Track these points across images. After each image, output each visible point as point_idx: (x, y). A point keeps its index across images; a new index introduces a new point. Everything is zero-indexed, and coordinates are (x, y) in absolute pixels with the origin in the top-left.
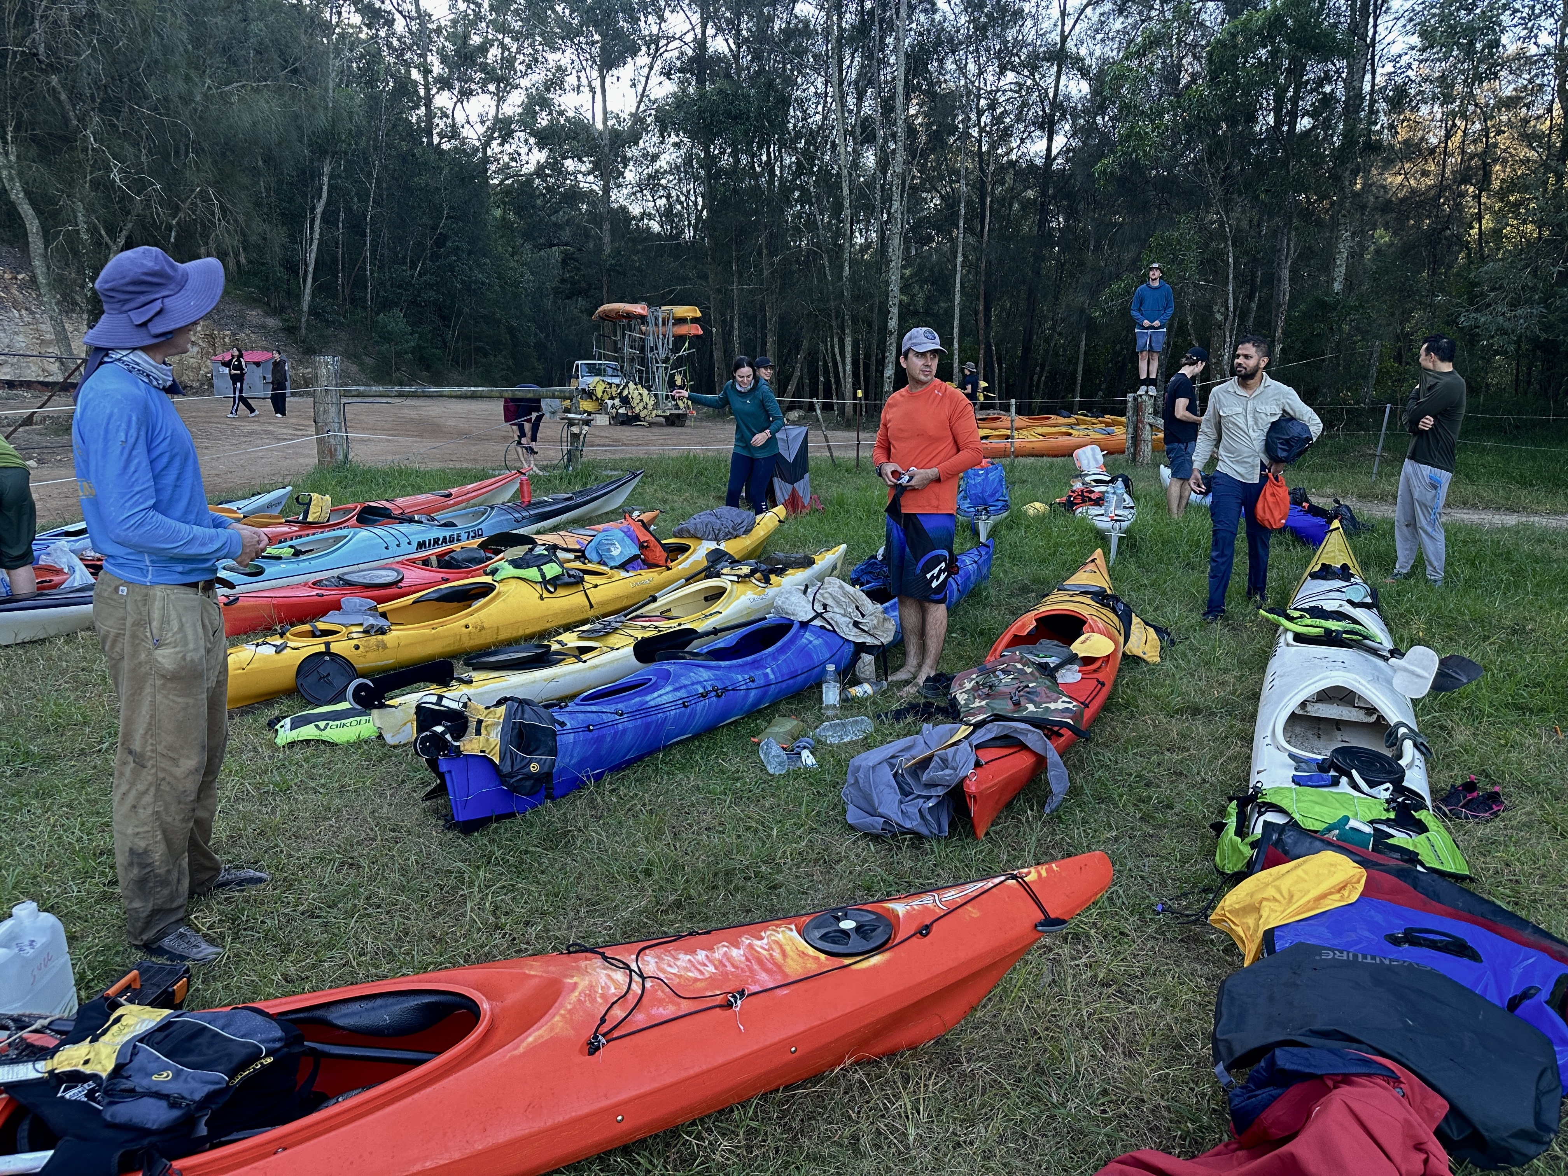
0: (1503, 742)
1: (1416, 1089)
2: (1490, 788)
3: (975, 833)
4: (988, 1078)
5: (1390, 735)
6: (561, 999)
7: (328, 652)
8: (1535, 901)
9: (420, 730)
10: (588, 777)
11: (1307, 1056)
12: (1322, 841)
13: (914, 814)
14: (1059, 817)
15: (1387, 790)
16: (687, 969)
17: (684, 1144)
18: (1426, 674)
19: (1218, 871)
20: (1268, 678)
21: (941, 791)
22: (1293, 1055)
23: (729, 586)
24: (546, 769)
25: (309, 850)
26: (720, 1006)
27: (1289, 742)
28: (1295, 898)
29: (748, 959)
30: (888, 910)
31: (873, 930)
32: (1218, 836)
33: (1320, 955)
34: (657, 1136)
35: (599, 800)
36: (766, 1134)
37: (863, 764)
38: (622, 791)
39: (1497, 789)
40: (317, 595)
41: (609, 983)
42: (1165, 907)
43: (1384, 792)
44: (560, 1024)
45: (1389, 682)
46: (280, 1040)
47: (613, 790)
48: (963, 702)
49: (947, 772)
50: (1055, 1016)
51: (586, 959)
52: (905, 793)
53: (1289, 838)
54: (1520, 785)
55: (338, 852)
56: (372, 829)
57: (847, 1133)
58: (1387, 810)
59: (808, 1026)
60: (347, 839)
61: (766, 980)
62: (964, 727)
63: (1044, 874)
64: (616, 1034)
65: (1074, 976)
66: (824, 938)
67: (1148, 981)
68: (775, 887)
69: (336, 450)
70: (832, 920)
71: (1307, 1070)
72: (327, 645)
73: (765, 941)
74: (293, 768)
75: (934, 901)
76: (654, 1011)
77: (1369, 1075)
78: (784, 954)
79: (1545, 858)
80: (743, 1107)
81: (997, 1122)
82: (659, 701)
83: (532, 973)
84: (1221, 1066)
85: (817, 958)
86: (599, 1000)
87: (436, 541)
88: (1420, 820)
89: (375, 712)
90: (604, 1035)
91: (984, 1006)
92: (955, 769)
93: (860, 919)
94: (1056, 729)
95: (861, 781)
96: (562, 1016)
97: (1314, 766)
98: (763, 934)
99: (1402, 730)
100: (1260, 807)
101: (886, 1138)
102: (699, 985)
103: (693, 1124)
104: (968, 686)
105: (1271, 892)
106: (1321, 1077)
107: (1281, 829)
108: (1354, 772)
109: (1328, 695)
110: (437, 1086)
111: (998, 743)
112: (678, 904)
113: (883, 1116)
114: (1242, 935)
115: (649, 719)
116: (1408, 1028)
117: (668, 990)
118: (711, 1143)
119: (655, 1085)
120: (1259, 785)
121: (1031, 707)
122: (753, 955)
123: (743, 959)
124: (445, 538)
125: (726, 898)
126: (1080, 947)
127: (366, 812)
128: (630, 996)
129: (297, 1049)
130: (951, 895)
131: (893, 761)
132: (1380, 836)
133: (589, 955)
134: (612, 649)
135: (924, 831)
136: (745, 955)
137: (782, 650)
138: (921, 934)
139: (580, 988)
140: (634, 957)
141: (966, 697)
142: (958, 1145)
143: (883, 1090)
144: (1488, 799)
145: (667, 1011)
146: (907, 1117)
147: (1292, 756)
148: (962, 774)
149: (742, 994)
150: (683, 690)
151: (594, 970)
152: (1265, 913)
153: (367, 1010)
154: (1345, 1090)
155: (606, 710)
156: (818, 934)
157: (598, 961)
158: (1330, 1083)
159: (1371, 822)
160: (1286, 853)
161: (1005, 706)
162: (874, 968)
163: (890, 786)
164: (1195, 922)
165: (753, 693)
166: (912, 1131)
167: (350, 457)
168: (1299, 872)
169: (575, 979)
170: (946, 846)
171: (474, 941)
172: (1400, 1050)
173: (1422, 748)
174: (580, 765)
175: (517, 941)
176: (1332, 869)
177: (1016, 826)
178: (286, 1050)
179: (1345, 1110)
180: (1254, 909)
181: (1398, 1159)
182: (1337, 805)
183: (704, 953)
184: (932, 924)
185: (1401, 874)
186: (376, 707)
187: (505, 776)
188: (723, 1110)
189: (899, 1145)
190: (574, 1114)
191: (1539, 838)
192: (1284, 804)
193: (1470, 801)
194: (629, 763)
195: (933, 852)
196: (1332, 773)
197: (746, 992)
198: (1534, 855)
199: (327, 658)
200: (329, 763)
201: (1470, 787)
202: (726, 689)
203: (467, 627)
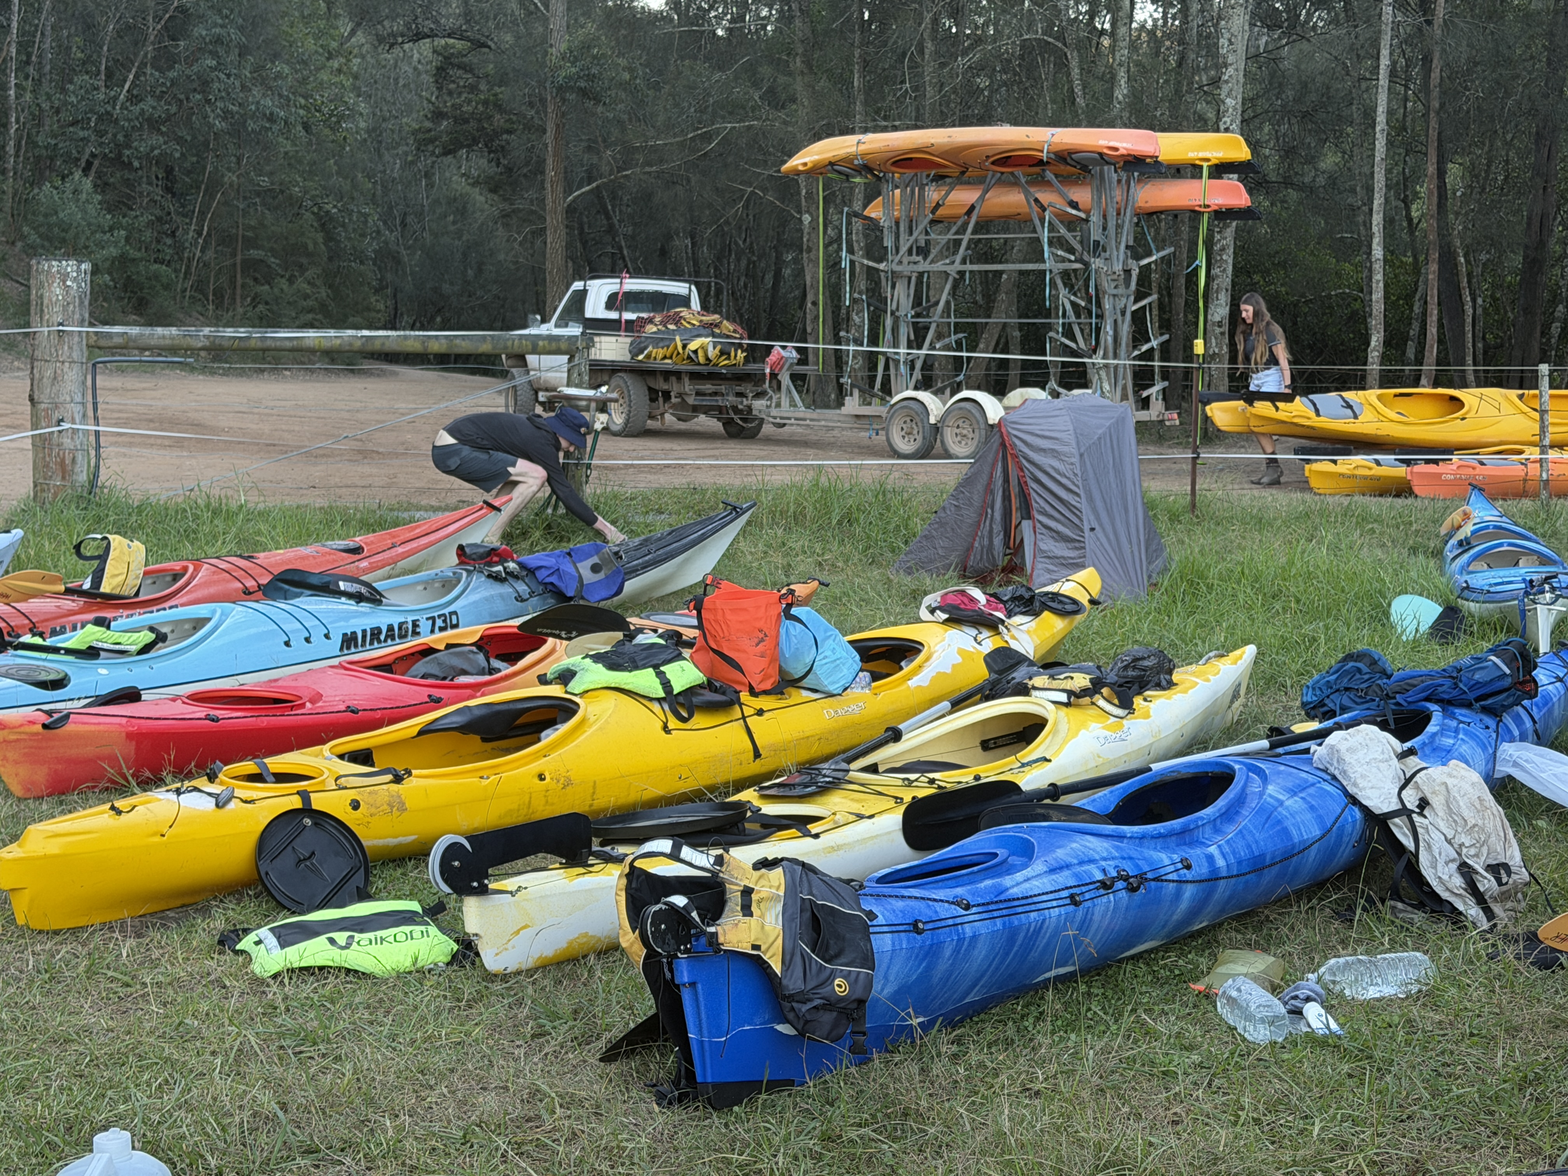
7: (307, 810)
23: (1050, 713)
24: (858, 993)
35: (936, 1070)
38: (972, 1057)
40: (207, 717)
69: (74, 460)
72: (304, 795)
82: (1024, 890)
87: (376, 633)
115: (1016, 921)
124: (390, 628)
134: (860, 817)
150: (1066, 873)
155: (939, 897)
165: (1189, 891)
174: (897, 1001)
186: (474, 893)
187: (788, 1000)
199: (308, 821)
202: (1142, 878)
203: (541, 777)
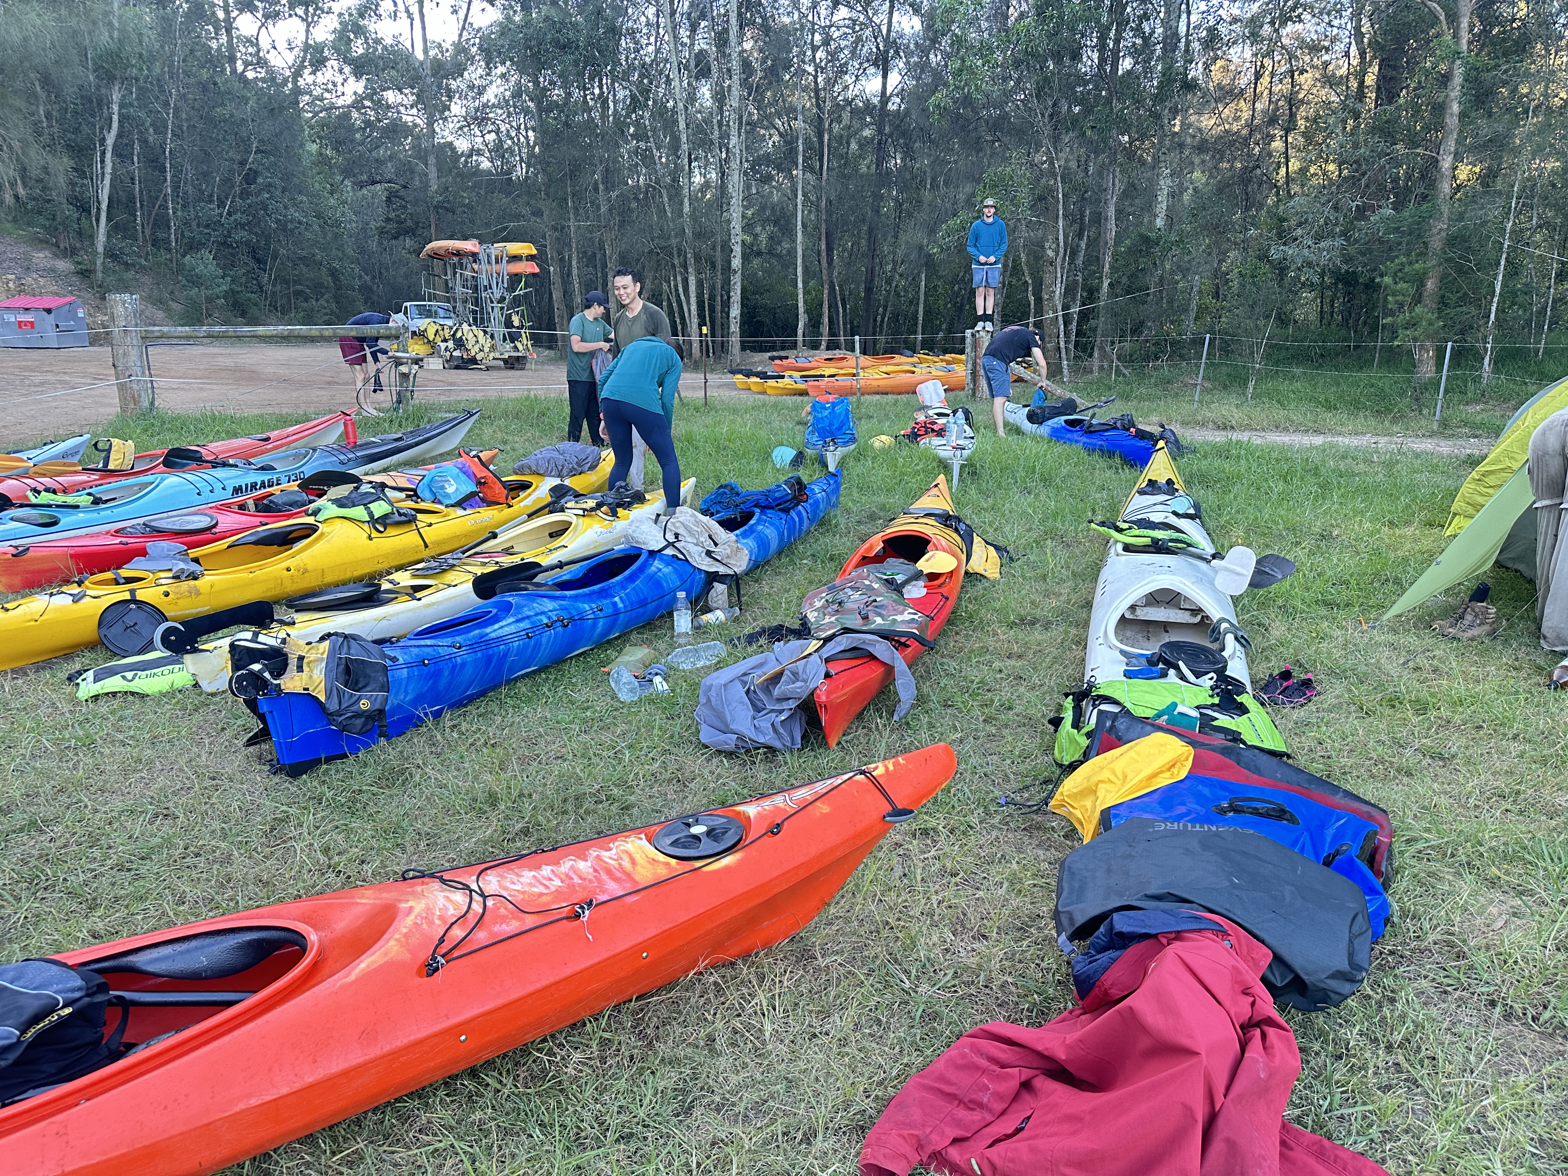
0: (1314, 635)
1: (1243, 941)
2: (1303, 676)
3: (826, 744)
4: (842, 970)
5: (1213, 631)
6: (395, 923)
7: (134, 601)
8: (1345, 773)
9: (236, 667)
10: (426, 714)
11: (1143, 918)
12: (1153, 725)
13: (767, 728)
14: (908, 724)
15: (1211, 679)
16: (531, 885)
17: (534, 1061)
18: (1245, 572)
19: (1057, 764)
20: (1100, 585)
21: (793, 704)
22: (1130, 918)
23: (574, 520)
24: (377, 706)
25: (118, 804)
26: (567, 918)
27: (1121, 641)
28: (1129, 778)
29: (595, 870)
30: (739, 813)
31: (724, 833)
32: (1056, 731)
33: (1153, 827)
34: (505, 1056)
35: (439, 737)
36: (620, 1043)
37: (715, 683)
38: (464, 726)
39: (1310, 676)
40: (121, 543)
41: (448, 904)
42: (1009, 800)
43: (1208, 681)
44: (395, 948)
45: (1212, 583)
46: (79, 989)
47: (455, 726)
48: (813, 620)
49: (798, 684)
50: (905, 907)
51: (423, 884)
52: (757, 709)
53: (1122, 724)
54: (1331, 673)
55: (151, 804)
56: (188, 778)
57: (702, 1034)
58: (1212, 696)
59: (659, 931)
60: (160, 789)
61: (614, 888)
62: (815, 642)
63: (891, 767)
64: (456, 954)
65: (924, 868)
66: (674, 844)
67: (994, 869)
68: (627, 808)
69: (140, 396)
70: (683, 827)
71: (1144, 931)
72: (132, 592)
73: (614, 851)
74: (97, 722)
75: (785, 800)
76: (497, 928)
77: (1199, 931)
78: (633, 862)
79: (1353, 735)
80: (596, 1019)
81: (852, 1012)
82: (501, 633)
83: (363, 901)
84: (1063, 937)
85: (668, 864)
86: (437, 922)
87: (254, 485)
88: (1242, 704)
89: (188, 658)
90: (443, 956)
91: (837, 903)
92: (805, 681)
93: (711, 823)
94: (903, 640)
95: (713, 700)
96: (397, 940)
97: (1144, 661)
98: (611, 845)
99: (1224, 625)
100: (1095, 701)
101: (743, 1036)
102: (544, 899)
103: (544, 1040)
104: (818, 604)
105: (1106, 774)
106: (1155, 936)
107: (1115, 716)
108: (1181, 663)
109: (1156, 598)
110: (259, 1021)
111: (848, 655)
112: (526, 832)
113: (739, 1015)
114: (1081, 817)
115: (490, 652)
116: (1234, 886)
117: (511, 906)
118: (563, 1059)
119: (500, 1002)
120: (1093, 679)
121: (879, 620)
122: (601, 867)
123: (591, 870)
124: (262, 482)
125: (576, 821)
126: (929, 842)
127: (182, 761)
128: (470, 916)
129: (100, 998)
130: (803, 793)
131: (744, 678)
132: (1206, 722)
133: (426, 880)
134: (449, 586)
135: (777, 744)
136: (592, 867)
137: (631, 578)
138: (772, 832)
139: (416, 911)
140: (474, 878)
141: (816, 614)
142: (815, 1036)
143: (738, 990)
144: (1302, 685)
145: (512, 927)
146: (764, 1015)
147: (1123, 652)
148: (812, 686)
149: (590, 904)
150: (527, 621)
151: (431, 892)
152: (1101, 794)
153: (181, 953)
154: (1177, 945)
155: (443, 645)
156: (668, 841)
157: (436, 885)
158: (1164, 941)
159: (1198, 707)
160: (1119, 738)
161: (855, 622)
162: (727, 869)
163: (743, 703)
164: (1036, 812)
165: (601, 622)
166: (768, 1028)
167: (156, 404)
168: (1132, 753)
169: (411, 903)
170: (799, 757)
171: (304, 881)
172: (1228, 907)
173: (1242, 641)
174: (418, 700)
175: (352, 879)
176: (1163, 749)
177: (866, 735)
178: (87, 999)
179: (1178, 962)
180: (1091, 791)
181: (1227, 1003)
182: (1166, 693)
183: (549, 868)
184: (783, 822)
185: (1225, 751)
186: (188, 652)
187: (331, 714)
188: (575, 1024)
189: (756, 1042)
190: (412, 1038)
191: (1347, 717)
192: (1116, 696)
193: (1286, 688)
194: (471, 699)
195: (786, 763)
196: (1161, 666)
197: (594, 902)
198: (1343, 732)
199: (133, 606)
200: (138, 715)
201: (1286, 675)
202: (572, 619)
203: (288, 570)
